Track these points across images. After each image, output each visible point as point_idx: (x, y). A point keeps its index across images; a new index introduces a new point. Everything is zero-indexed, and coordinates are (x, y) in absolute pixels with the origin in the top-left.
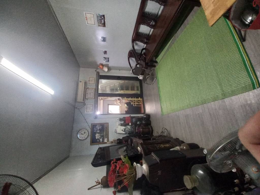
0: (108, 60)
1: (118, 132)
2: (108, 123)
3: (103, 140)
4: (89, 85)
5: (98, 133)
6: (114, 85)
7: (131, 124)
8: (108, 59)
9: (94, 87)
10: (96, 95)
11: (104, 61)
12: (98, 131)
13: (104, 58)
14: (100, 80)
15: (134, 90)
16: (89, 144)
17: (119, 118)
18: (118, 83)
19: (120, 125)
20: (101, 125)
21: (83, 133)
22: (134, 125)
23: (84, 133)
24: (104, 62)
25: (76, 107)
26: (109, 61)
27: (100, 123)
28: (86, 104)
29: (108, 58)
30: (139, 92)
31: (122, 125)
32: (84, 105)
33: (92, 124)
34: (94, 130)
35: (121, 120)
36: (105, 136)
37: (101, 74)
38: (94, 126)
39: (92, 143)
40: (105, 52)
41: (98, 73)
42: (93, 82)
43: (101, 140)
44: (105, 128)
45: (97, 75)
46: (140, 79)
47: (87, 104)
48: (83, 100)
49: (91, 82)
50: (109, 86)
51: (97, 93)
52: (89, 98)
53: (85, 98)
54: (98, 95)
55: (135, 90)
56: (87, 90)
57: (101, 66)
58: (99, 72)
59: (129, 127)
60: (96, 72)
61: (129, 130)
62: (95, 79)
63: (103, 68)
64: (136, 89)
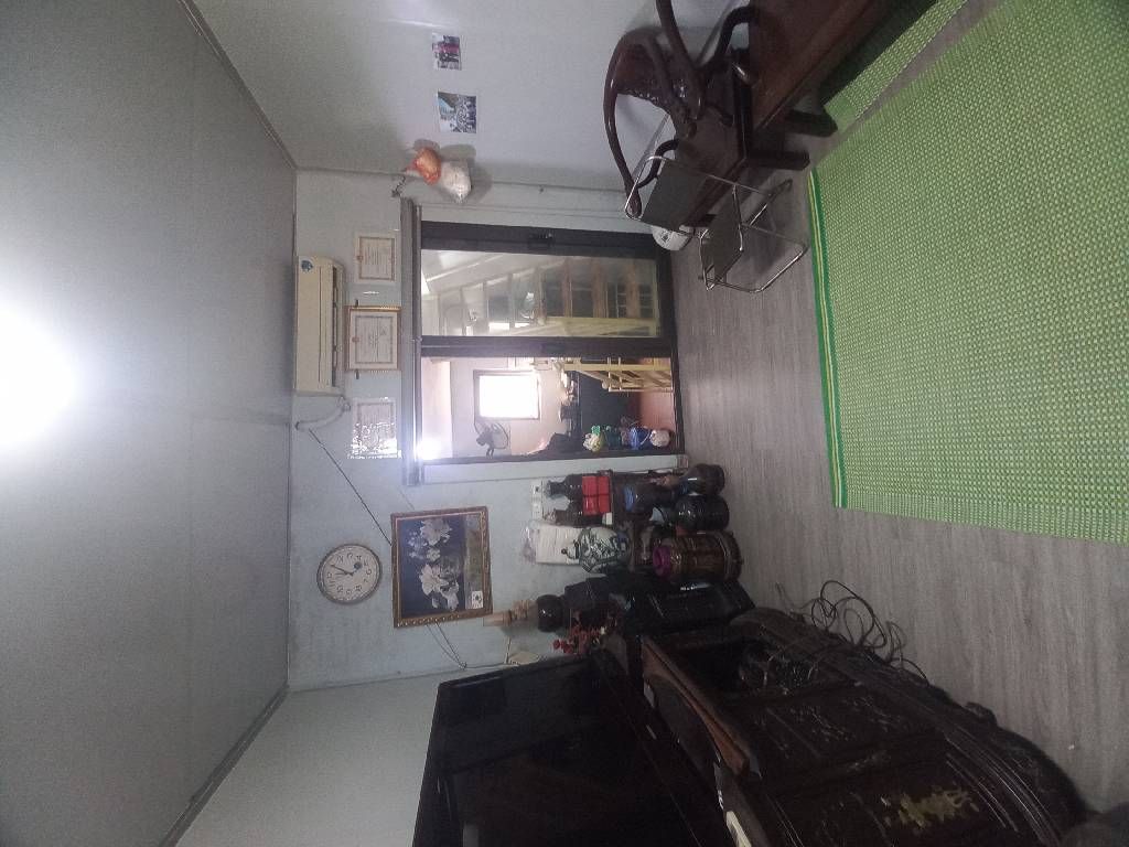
0: (473, 116)
1: (542, 556)
2: (484, 509)
3: (461, 596)
4: (366, 287)
5: (432, 564)
6: (505, 279)
7: (615, 518)
8: (466, 110)
9: (395, 299)
10: (408, 349)
11: (446, 125)
12: (431, 551)
13: (442, 95)
14: (426, 254)
15: (623, 314)
16: (391, 622)
17: (546, 481)
18: (531, 271)
19: (552, 518)
20: (446, 520)
21: (348, 565)
22: (628, 524)
23: (358, 566)
24: (444, 132)
25: (294, 422)
26: (474, 125)
27: (438, 512)
28: (356, 400)
29: (473, 100)
30: (652, 328)
31: (561, 518)
32: (343, 410)
33: (393, 517)
34: (412, 550)
35: (555, 489)
36: (473, 576)
37: (429, 215)
38: (406, 526)
39: (405, 616)
40: (449, 50)
41: (411, 207)
42: (385, 267)
43: (452, 600)
44: (469, 536)
45: (409, 224)
46: (666, 245)
47: (359, 405)
48: (334, 384)
49: (369, 270)
50: (480, 285)
51: (415, 337)
52: (369, 366)
53: (346, 369)
54: (419, 350)
55: (630, 312)
56: (353, 315)
57: (426, 163)
58: (419, 202)
59: (602, 536)
60: (397, 201)
61: (607, 556)
62: (398, 244)
63: (439, 172)
64: (634, 305)
